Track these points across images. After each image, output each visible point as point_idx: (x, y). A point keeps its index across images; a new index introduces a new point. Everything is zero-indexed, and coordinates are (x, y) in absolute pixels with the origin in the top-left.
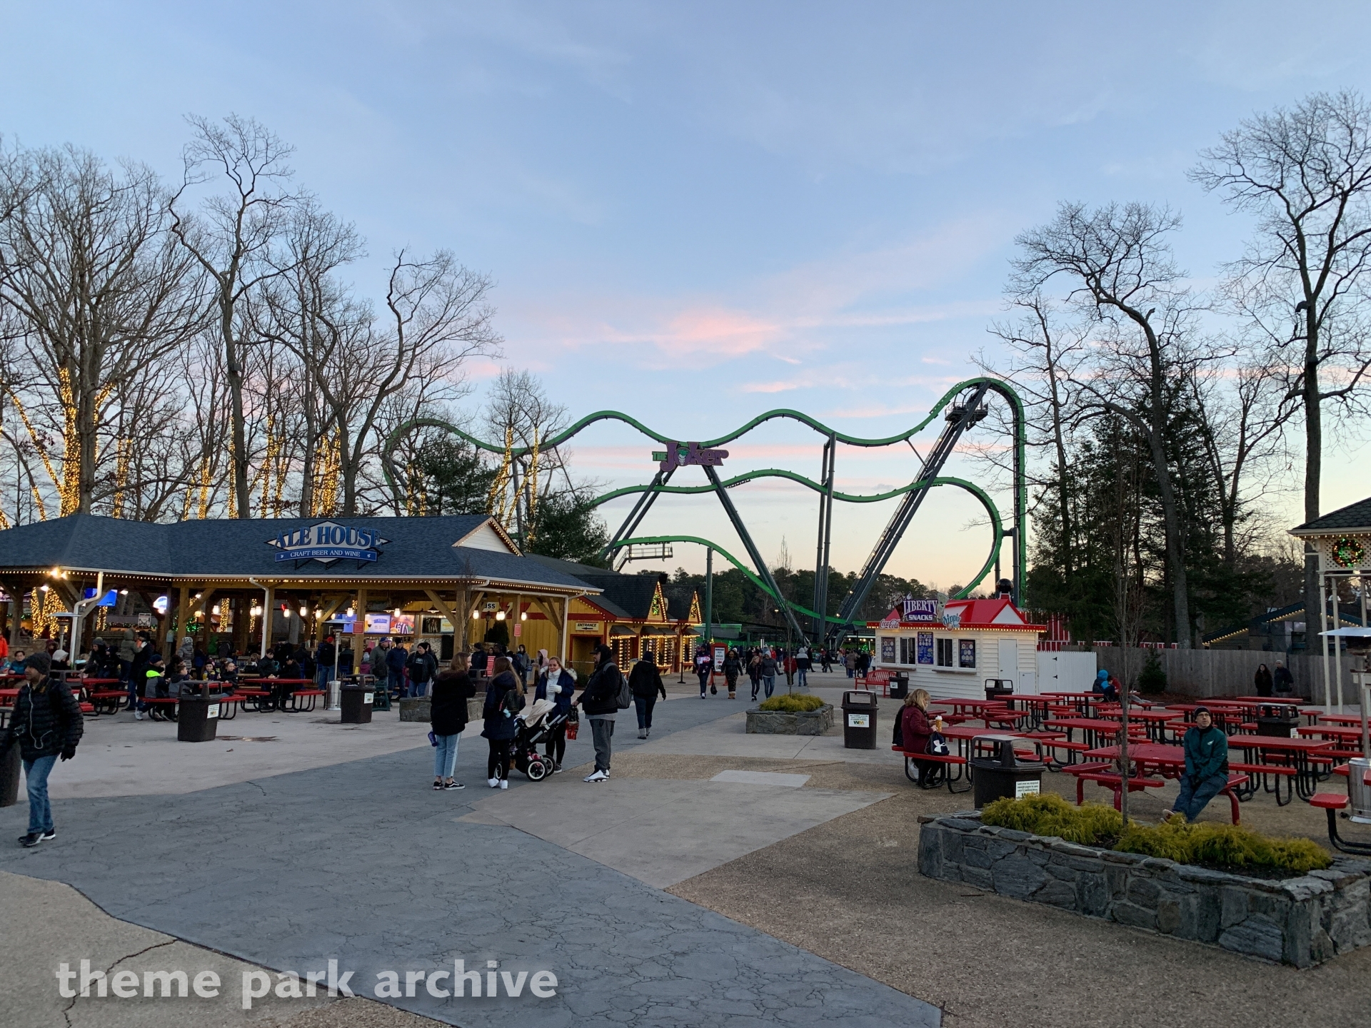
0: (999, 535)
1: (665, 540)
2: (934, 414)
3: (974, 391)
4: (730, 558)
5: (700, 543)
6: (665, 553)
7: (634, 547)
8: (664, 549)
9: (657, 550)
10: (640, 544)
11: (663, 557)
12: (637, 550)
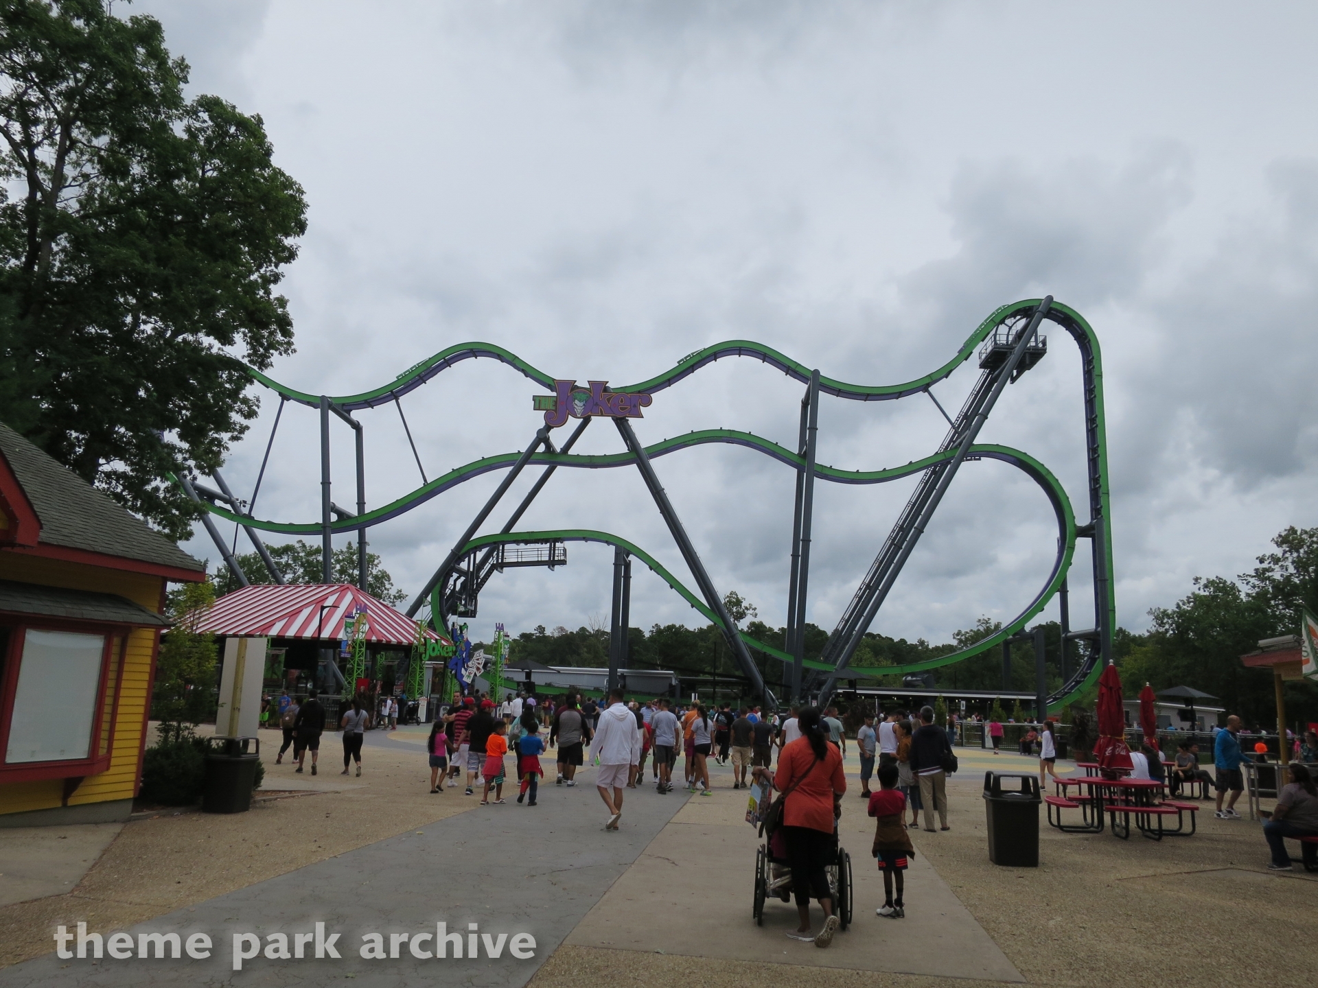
0: (1067, 534)
1: (552, 538)
2: (965, 354)
3: (1023, 322)
4: (655, 567)
5: (608, 543)
6: (554, 558)
7: (507, 547)
8: (552, 550)
9: (542, 551)
10: (517, 542)
11: (552, 563)
12: (512, 552)
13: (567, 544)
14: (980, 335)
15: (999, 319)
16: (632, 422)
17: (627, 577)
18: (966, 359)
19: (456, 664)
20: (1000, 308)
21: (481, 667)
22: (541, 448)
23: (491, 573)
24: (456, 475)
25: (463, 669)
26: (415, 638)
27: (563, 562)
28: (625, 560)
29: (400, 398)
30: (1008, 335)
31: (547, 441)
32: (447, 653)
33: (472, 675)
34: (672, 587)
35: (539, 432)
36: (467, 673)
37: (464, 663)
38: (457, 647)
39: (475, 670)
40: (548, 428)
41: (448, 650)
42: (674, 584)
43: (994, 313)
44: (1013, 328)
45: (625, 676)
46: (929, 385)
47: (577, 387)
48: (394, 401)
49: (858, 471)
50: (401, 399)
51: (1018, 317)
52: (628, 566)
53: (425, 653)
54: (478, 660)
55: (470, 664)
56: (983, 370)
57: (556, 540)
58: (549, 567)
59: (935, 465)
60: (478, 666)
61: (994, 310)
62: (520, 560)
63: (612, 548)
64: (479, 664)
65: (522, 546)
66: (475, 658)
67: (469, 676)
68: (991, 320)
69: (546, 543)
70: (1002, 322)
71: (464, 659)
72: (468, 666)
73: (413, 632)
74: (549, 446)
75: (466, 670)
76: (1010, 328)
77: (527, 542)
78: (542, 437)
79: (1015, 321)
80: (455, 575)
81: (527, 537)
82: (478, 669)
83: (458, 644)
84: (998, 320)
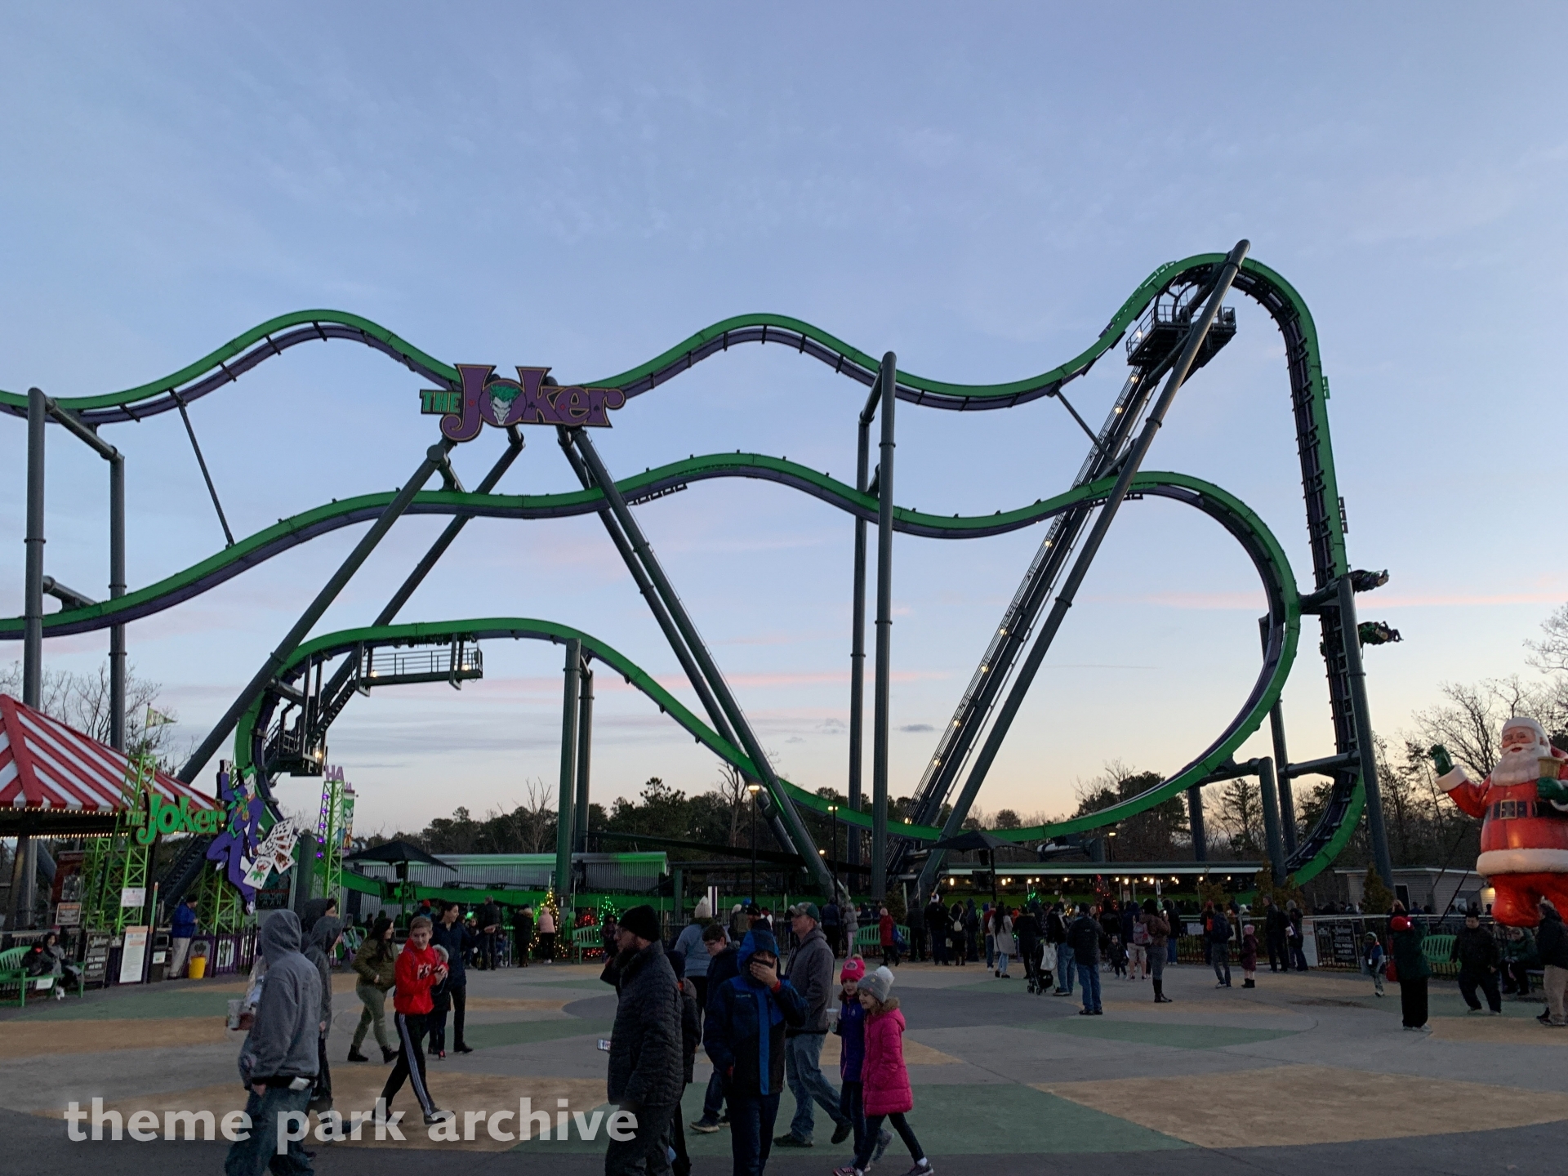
0: (1283, 608)
4: (634, 676)
5: (555, 639)
6: (460, 665)
7: (376, 651)
8: (457, 656)
9: (439, 656)
10: (396, 642)
11: (455, 677)
12: (384, 660)
13: (484, 644)
14: (1133, 309)
15: (1159, 285)
16: (593, 434)
17: (587, 698)
18: (1112, 347)
19: (228, 849)
20: (1163, 267)
21: (287, 853)
22: (435, 482)
23: (349, 697)
24: (286, 529)
25: (244, 860)
26: (128, 792)
27: (476, 674)
28: (584, 669)
29: (189, 404)
30: (1175, 307)
31: (445, 470)
32: (204, 826)
33: (267, 872)
34: (663, 709)
35: (432, 451)
36: (255, 868)
37: (247, 846)
38: (228, 813)
39: (273, 860)
40: (448, 443)
41: (207, 820)
42: (667, 704)
43: (1154, 274)
44: (1182, 298)
45: (585, 864)
46: (1060, 383)
47: (496, 377)
48: (177, 410)
49: (956, 515)
50: (190, 408)
51: (1188, 284)
52: (587, 678)
53: (146, 827)
54: (281, 838)
55: (261, 848)
56: (1132, 367)
57: (463, 637)
58: (452, 683)
59: (1068, 508)
60: (282, 851)
61: (1155, 269)
62: (399, 672)
63: (562, 649)
64: (283, 847)
65: (405, 648)
66: (273, 835)
67: (258, 874)
68: (1151, 283)
69: (446, 643)
70: (1165, 289)
71: (246, 838)
72: (255, 853)
73: (122, 777)
74: (449, 480)
75: (252, 861)
76: (1177, 299)
77: (412, 642)
78: (436, 460)
79: (1184, 287)
80: (284, 703)
81: (413, 633)
82: (281, 858)
83: (231, 807)
84: (1161, 285)
